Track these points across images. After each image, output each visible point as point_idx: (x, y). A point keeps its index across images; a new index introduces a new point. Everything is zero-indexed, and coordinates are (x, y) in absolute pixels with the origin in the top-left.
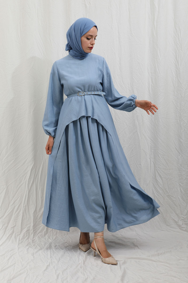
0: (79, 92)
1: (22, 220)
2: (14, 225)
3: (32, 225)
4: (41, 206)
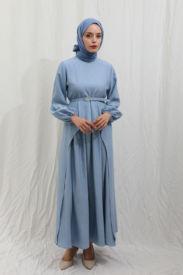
2: (14, 225)
3: (31, 227)
4: (42, 209)
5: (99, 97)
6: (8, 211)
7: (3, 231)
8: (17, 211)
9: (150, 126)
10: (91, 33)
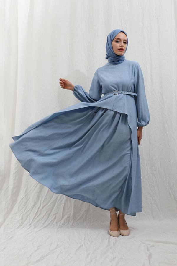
0: (114, 91)
1: (64, 208)
2: (57, 212)
3: (72, 212)
5: (126, 91)
6: (51, 200)
7: (48, 217)
8: (60, 200)
9: (170, 119)
10: (119, 39)
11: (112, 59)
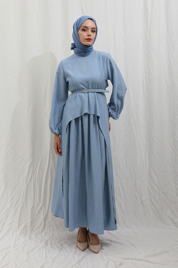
0: (83, 89)
1: (20, 216)
2: (12, 221)
3: (29, 221)
4: (39, 202)
5: (97, 88)
6: (5, 208)
7: (3, 228)
8: (15, 207)
10: (86, 27)
11: (80, 50)
